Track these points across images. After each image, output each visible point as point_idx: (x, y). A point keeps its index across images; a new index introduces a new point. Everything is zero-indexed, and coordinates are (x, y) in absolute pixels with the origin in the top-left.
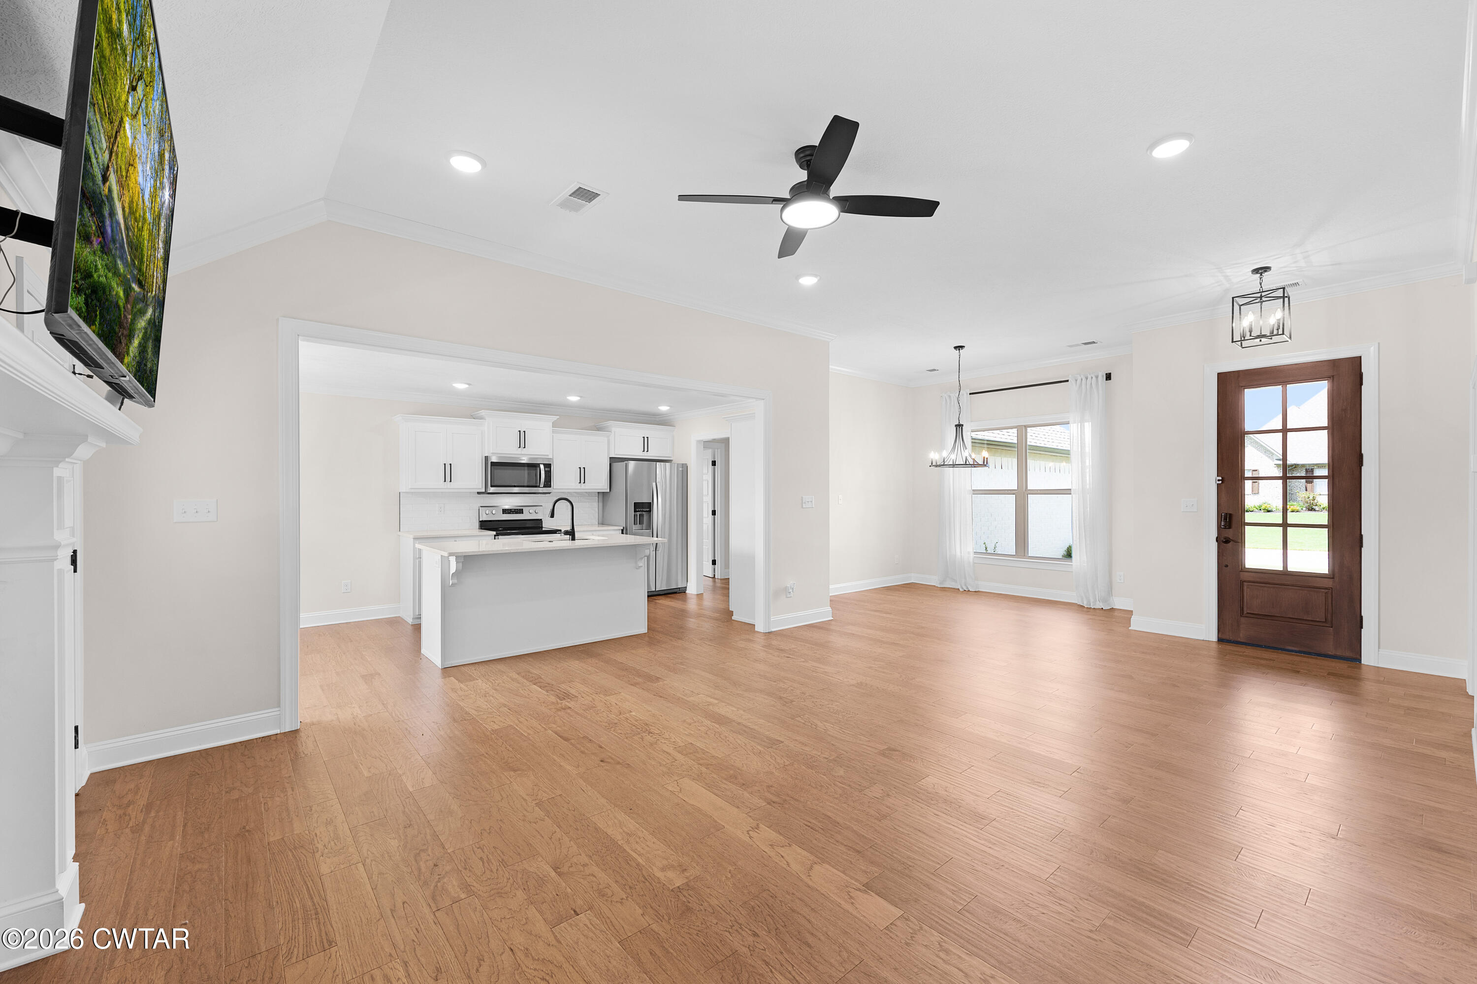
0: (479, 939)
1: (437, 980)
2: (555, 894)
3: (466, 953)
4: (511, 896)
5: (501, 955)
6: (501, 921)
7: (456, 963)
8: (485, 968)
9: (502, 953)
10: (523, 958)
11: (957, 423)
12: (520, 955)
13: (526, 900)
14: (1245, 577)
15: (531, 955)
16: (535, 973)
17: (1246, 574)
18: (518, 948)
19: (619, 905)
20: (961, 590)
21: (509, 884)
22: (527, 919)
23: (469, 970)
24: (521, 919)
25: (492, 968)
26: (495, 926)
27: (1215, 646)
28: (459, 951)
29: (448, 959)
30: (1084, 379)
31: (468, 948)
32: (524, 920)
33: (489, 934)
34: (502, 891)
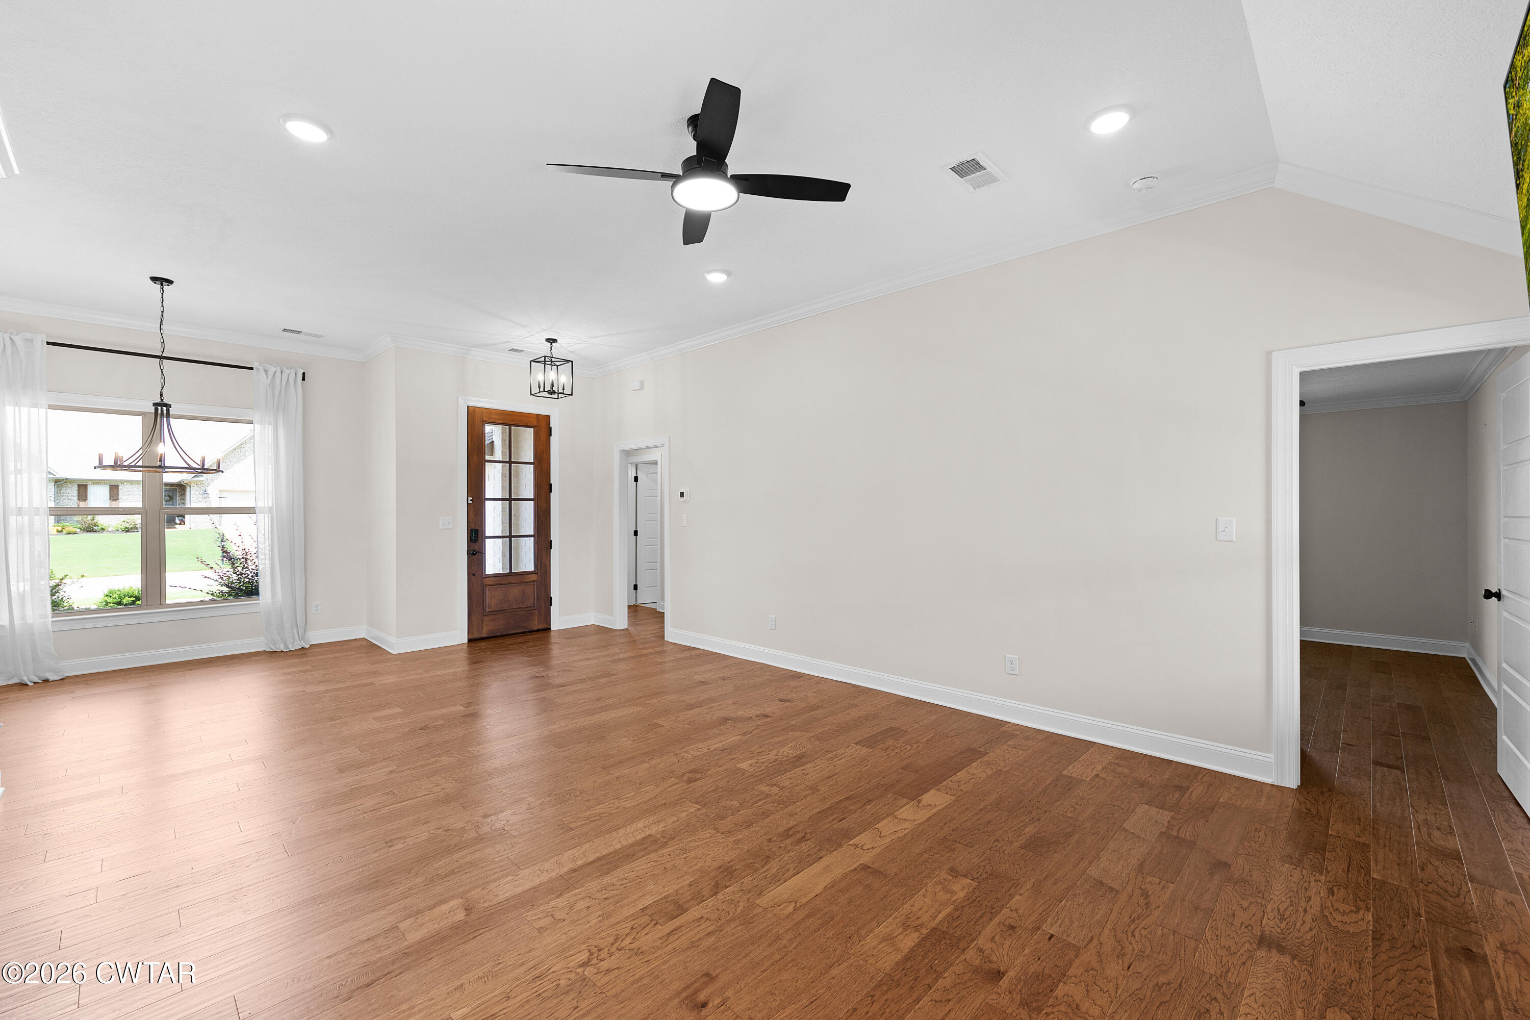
0: (1141, 999)
1: (1208, 1010)
2: (1039, 962)
3: (1164, 1002)
4: (1070, 998)
5: (1141, 973)
6: (1108, 991)
7: (1181, 1004)
8: (1162, 979)
9: (1138, 973)
10: (1129, 956)
11: (158, 400)
12: (1127, 960)
13: (1064, 982)
14: (488, 581)
15: (1120, 952)
16: (1133, 942)
17: (487, 579)
18: (1123, 963)
19: (1020, 911)
20: (31, 684)
21: (1055, 1010)
22: (1087, 971)
23: (1175, 990)
24: (1091, 976)
25: (1158, 974)
26: (1117, 993)
27: (466, 646)
28: (1167, 1010)
29: (1183, 1014)
30: (278, 373)
31: (1158, 1004)
32: (1090, 973)
33: (1129, 995)
34: (1069, 1010)
